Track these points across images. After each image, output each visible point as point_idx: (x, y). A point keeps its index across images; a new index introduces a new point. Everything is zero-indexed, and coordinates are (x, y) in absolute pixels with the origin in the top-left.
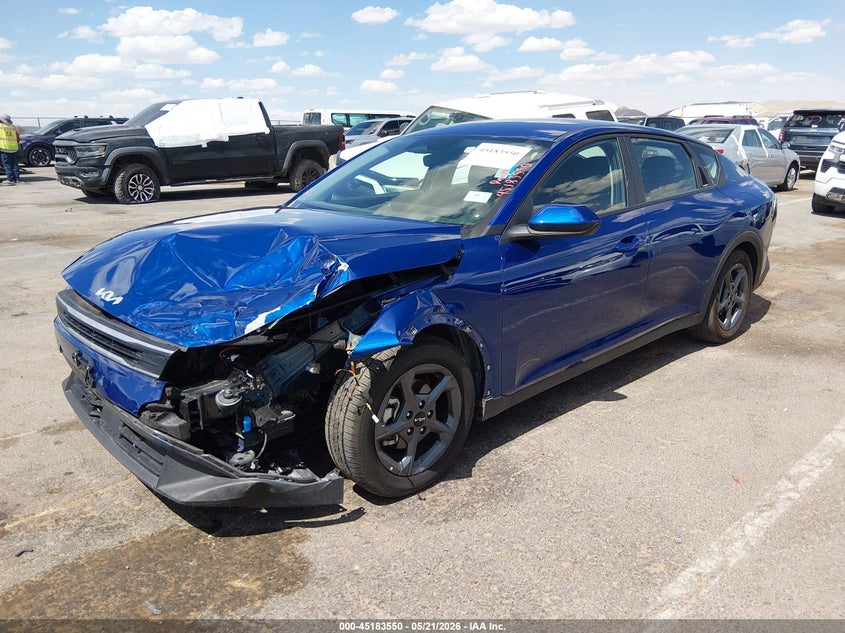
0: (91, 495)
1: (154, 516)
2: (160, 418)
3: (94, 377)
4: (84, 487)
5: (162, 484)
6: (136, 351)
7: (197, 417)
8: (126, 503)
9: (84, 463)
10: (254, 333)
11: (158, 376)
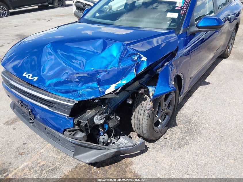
0: (38, 153)
1: (68, 160)
2: (74, 134)
3: (34, 114)
4: (34, 150)
5: (75, 156)
6: (53, 103)
7: (88, 129)
8: (54, 155)
9: (29, 137)
10: (110, 93)
11: (68, 115)
